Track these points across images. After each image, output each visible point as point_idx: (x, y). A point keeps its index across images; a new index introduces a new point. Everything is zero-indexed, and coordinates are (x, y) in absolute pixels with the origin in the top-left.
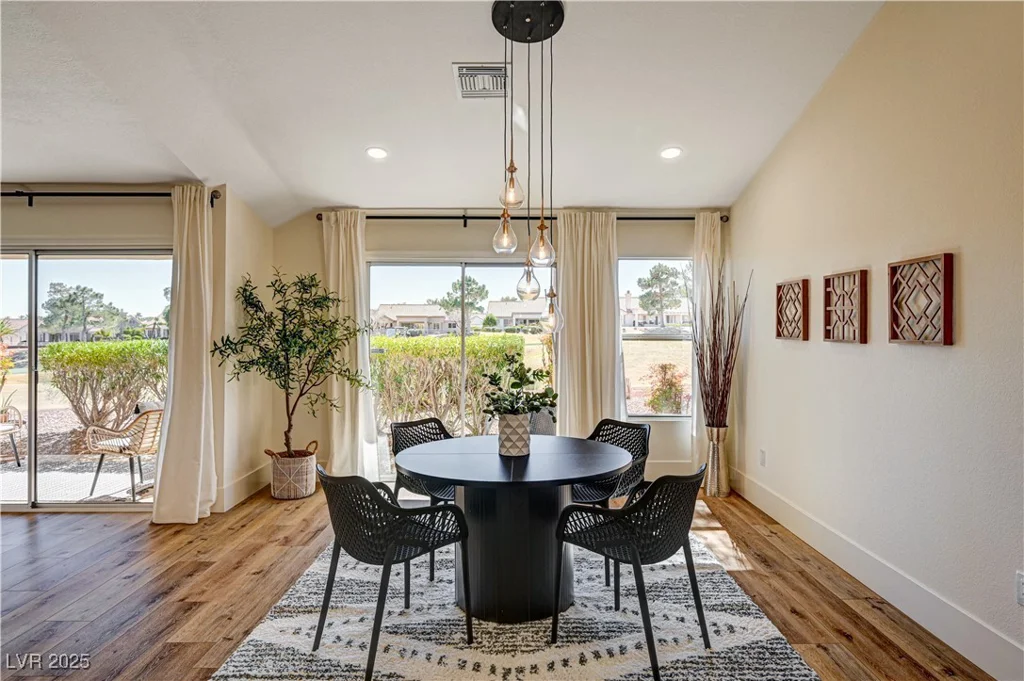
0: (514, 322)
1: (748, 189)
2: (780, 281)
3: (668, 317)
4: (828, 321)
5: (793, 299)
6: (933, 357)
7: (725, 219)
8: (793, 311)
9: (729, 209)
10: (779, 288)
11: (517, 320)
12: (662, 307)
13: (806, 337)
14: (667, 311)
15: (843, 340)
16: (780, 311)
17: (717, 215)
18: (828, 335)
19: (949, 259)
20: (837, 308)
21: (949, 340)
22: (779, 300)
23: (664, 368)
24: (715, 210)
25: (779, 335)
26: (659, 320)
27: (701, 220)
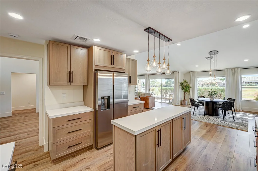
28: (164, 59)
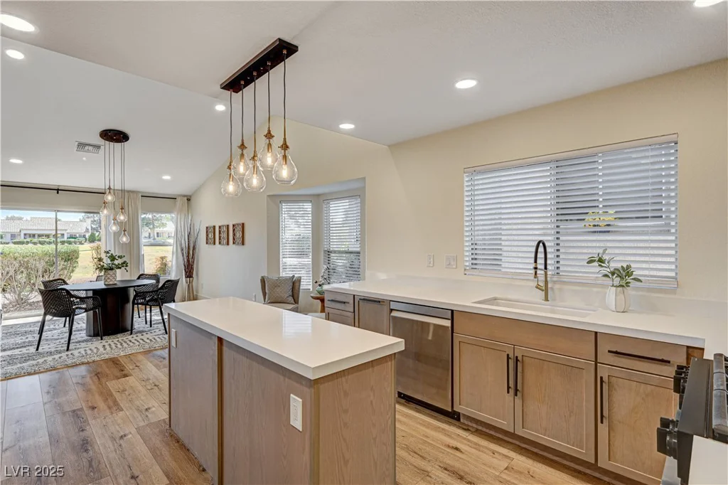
0: (22, 235)
1: (198, 190)
2: (207, 226)
3: (158, 233)
4: (220, 239)
5: (210, 230)
6: (241, 247)
7: (189, 200)
8: (211, 235)
9: (190, 196)
10: (207, 228)
11: (25, 234)
12: (154, 227)
13: (214, 244)
14: (157, 230)
15: (223, 244)
16: (207, 235)
17: (186, 198)
18: (220, 243)
19: (243, 224)
20: (222, 235)
21: (243, 244)
22: (207, 232)
23: (162, 258)
24: (184, 196)
25: (207, 243)
26: (152, 236)
27: (179, 199)
28: (243, 146)
